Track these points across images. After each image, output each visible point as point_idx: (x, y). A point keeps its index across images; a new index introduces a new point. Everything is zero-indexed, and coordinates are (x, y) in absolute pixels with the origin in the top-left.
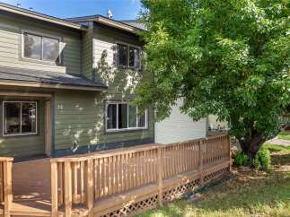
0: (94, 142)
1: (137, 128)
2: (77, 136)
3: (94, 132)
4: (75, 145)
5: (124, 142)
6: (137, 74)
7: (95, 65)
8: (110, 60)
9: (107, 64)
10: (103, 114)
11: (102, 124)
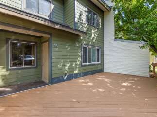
0: (76, 72)
1: (96, 63)
2: (66, 68)
3: (76, 65)
4: (65, 74)
5: (91, 71)
6: (96, 30)
7: (76, 20)
8: (84, 18)
9: (82, 20)
10: (80, 53)
11: (80, 60)
